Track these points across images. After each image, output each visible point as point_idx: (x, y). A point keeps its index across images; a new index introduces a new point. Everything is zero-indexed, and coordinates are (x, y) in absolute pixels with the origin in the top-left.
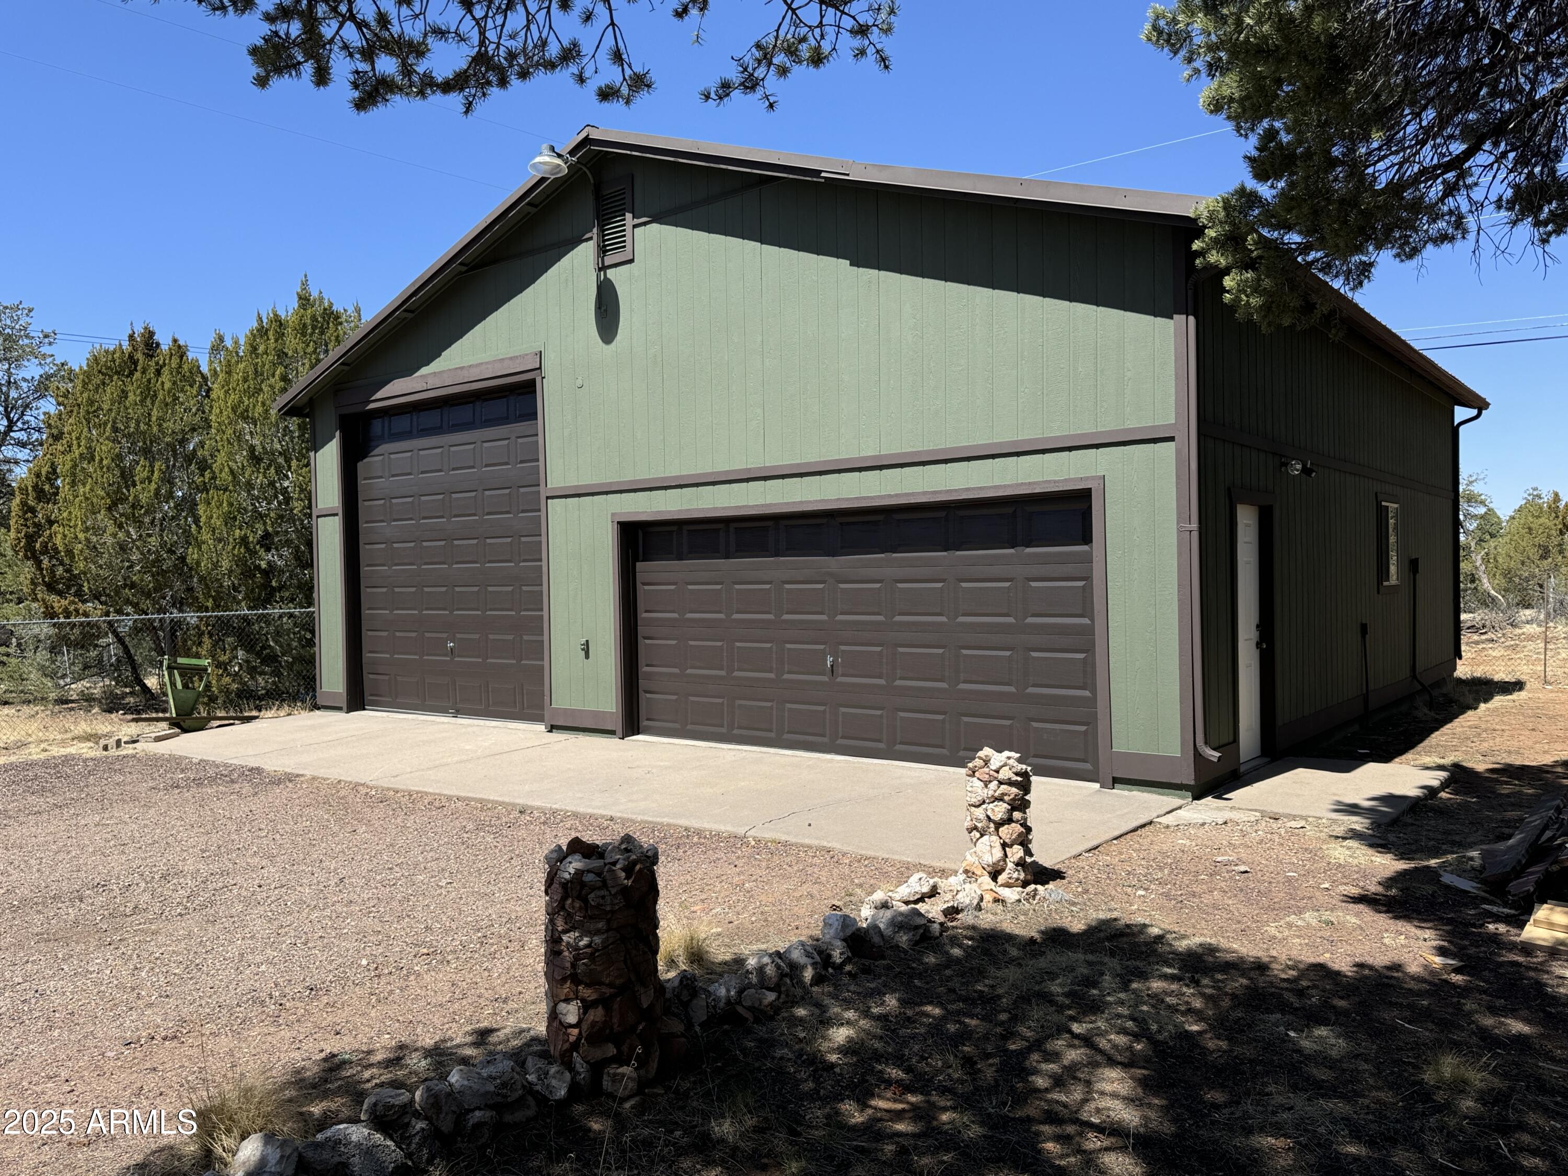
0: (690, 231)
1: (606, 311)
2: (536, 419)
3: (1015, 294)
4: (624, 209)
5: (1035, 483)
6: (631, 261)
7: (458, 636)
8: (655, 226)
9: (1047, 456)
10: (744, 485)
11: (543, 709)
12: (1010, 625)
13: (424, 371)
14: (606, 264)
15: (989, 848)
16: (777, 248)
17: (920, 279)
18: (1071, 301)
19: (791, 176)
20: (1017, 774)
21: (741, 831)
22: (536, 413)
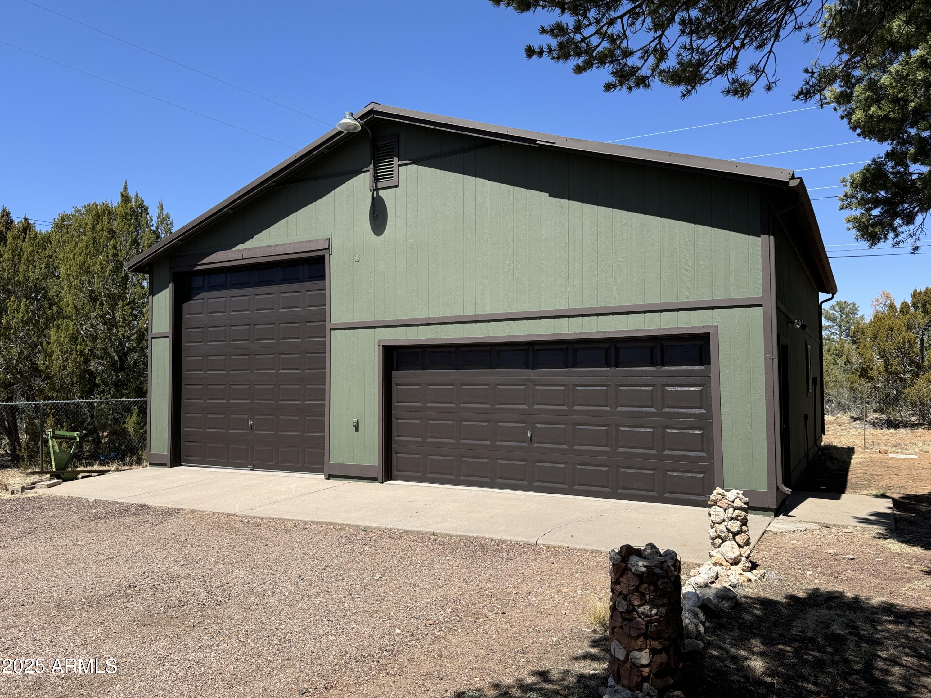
0: (439, 170)
1: (377, 215)
2: (325, 280)
3: (659, 218)
4: (392, 155)
5: (673, 328)
6: (397, 186)
7: (257, 417)
8: (414, 167)
9: (680, 313)
10: (474, 325)
11: (323, 464)
12: (653, 413)
13: (240, 247)
14: (379, 187)
15: (731, 549)
16: (499, 184)
17: (596, 206)
18: (695, 224)
19: (515, 142)
20: (745, 503)
21: (533, 541)
22: (324, 276)
